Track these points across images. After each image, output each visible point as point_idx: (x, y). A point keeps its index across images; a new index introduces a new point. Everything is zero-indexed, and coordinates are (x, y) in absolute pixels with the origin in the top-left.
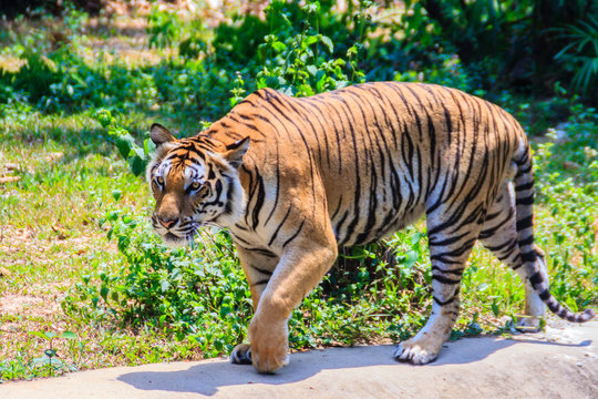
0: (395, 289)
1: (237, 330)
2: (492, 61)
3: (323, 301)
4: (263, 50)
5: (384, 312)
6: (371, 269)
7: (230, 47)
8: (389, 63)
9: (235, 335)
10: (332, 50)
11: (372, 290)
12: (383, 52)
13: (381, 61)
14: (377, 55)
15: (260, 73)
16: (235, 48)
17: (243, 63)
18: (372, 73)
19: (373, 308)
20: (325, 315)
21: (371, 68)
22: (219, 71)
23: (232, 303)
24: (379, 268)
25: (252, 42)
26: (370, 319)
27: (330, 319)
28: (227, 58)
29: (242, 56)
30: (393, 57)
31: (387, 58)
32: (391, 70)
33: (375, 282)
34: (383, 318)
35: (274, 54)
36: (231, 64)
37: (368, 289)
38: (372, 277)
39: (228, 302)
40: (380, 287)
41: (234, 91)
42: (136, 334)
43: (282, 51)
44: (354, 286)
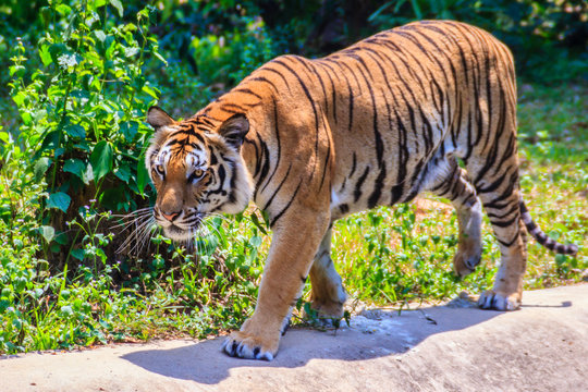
0: (193, 278)
1: (18, 325)
2: (300, 23)
3: (114, 293)
4: (46, 14)
5: (181, 304)
6: (167, 256)
7: (9, 11)
8: (186, 27)
9: (15, 332)
10: (121, 14)
11: (168, 279)
12: (179, 15)
13: (177, 25)
14: (173, 17)
15: (42, 40)
16: (14, 12)
17: (24, 29)
18: (167, 38)
19: (170, 299)
20: (115, 308)
21: (166, 33)
23: (12, 296)
24: (176, 255)
25: (33, 5)
26: (167, 312)
27: (122, 312)
28: (6, 24)
29: (22, 21)
30: (190, 20)
31: (183, 21)
32: (188, 34)
33: (171, 270)
34: (180, 311)
35: (58, 17)
36: (10, 29)
37: (164, 278)
38: (168, 265)
39: (7, 294)
40: (177, 275)
41: (15, 59)
43: (67, 15)
44: (148, 276)
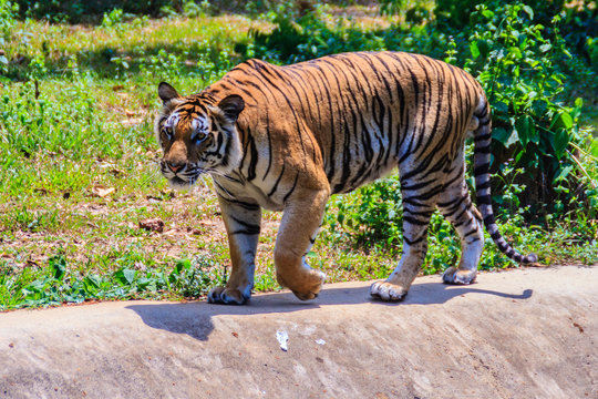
0: (585, 219)
1: (453, 252)
3: (525, 229)
4: (475, 17)
5: (575, 238)
6: (565, 202)
7: (449, 15)
8: (583, 29)
9: (450, 255)
10: (532, 18)
11: (566, 219)
12: (578, 19)
13: (575, 27)
14: (573, 22)
15: (472, 37)
16: (453, 15)
17: (460, 29)
18: (568, 36)
19: (567, 234)
20: (525, 240)
21: (567, 33)
22: (439, 34)
23: (448, 229)
24: (571, 201)
25: (467, 10)
26: (564, 244)
27: (530, 243)
28: (446, 24)
29: (458, 23)
30: (585, 24)
31: (581, 25)
32: (584, 34)
33: (569, 213)
34: (575, 243)
35: (485, 21)
36: (449, 29)
37: (563, 219)
38: (566, 209)
39: (445, 227)
40: (573, 217)
41: (448, 52)
42: (367, 254)
43: (491, 18)
44: (550, 216)
